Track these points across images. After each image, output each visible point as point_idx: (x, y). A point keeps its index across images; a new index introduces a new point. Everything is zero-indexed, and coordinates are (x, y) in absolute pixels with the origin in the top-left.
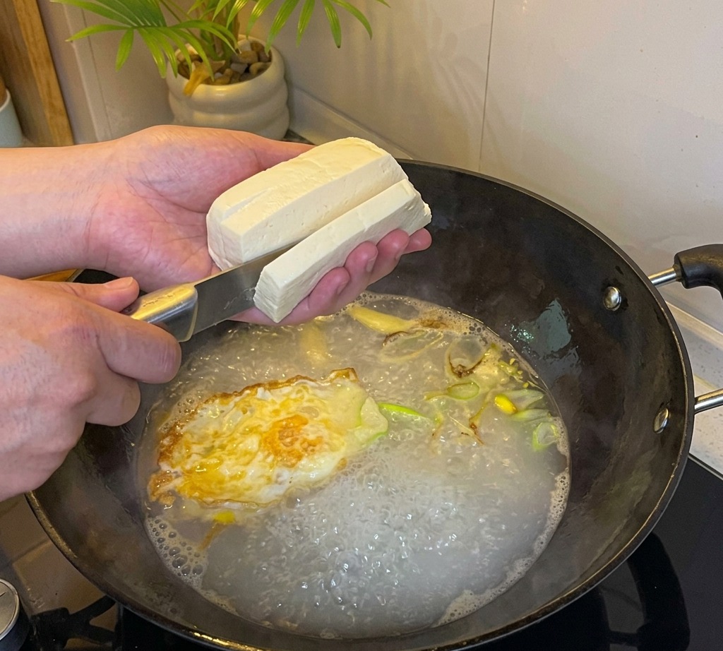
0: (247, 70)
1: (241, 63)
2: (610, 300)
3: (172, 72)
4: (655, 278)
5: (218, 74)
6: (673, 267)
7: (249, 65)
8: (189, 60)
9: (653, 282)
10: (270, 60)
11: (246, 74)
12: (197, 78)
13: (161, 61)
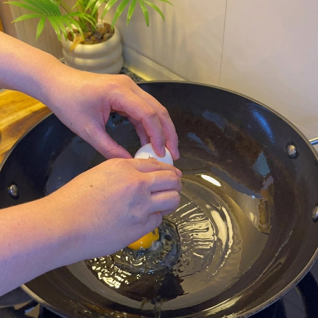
0: (102, 38)
1: (100, 34)
3: (64, 38)
5: (88, 39)
7: (103, 35)
8: (72, 32)
10: (113, 32)
12: (76, 41)
13: (59, 32)
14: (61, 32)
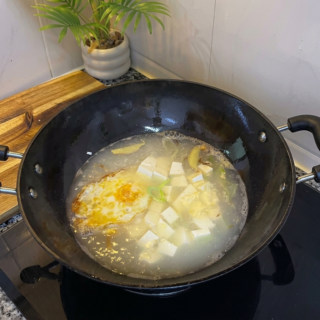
0: (114, 43)
1: (112, 40)
2: (261, 138)
3: (83, 44)
4: (279, 128)
5: (102, 45)
6: (287, 124)
7: (115, 41)
8: (90, 39)
9: (279, 130)
10: (123, 39)
11: (113, 45)
12: (93, 47)
13: (79, 39)
14: (81, 39)
